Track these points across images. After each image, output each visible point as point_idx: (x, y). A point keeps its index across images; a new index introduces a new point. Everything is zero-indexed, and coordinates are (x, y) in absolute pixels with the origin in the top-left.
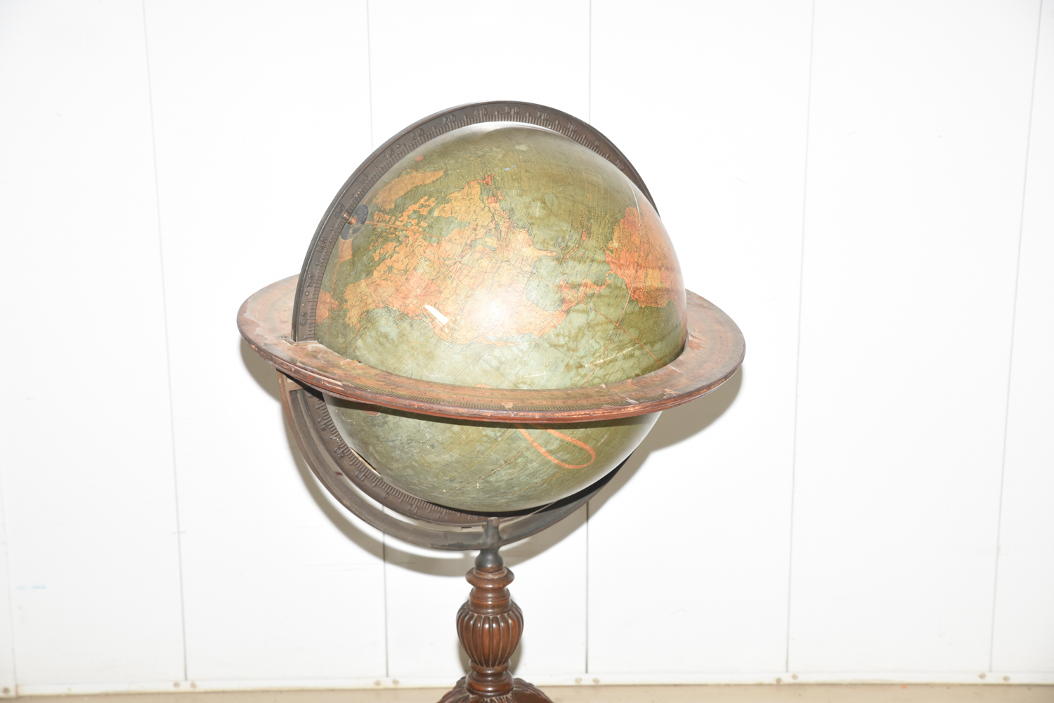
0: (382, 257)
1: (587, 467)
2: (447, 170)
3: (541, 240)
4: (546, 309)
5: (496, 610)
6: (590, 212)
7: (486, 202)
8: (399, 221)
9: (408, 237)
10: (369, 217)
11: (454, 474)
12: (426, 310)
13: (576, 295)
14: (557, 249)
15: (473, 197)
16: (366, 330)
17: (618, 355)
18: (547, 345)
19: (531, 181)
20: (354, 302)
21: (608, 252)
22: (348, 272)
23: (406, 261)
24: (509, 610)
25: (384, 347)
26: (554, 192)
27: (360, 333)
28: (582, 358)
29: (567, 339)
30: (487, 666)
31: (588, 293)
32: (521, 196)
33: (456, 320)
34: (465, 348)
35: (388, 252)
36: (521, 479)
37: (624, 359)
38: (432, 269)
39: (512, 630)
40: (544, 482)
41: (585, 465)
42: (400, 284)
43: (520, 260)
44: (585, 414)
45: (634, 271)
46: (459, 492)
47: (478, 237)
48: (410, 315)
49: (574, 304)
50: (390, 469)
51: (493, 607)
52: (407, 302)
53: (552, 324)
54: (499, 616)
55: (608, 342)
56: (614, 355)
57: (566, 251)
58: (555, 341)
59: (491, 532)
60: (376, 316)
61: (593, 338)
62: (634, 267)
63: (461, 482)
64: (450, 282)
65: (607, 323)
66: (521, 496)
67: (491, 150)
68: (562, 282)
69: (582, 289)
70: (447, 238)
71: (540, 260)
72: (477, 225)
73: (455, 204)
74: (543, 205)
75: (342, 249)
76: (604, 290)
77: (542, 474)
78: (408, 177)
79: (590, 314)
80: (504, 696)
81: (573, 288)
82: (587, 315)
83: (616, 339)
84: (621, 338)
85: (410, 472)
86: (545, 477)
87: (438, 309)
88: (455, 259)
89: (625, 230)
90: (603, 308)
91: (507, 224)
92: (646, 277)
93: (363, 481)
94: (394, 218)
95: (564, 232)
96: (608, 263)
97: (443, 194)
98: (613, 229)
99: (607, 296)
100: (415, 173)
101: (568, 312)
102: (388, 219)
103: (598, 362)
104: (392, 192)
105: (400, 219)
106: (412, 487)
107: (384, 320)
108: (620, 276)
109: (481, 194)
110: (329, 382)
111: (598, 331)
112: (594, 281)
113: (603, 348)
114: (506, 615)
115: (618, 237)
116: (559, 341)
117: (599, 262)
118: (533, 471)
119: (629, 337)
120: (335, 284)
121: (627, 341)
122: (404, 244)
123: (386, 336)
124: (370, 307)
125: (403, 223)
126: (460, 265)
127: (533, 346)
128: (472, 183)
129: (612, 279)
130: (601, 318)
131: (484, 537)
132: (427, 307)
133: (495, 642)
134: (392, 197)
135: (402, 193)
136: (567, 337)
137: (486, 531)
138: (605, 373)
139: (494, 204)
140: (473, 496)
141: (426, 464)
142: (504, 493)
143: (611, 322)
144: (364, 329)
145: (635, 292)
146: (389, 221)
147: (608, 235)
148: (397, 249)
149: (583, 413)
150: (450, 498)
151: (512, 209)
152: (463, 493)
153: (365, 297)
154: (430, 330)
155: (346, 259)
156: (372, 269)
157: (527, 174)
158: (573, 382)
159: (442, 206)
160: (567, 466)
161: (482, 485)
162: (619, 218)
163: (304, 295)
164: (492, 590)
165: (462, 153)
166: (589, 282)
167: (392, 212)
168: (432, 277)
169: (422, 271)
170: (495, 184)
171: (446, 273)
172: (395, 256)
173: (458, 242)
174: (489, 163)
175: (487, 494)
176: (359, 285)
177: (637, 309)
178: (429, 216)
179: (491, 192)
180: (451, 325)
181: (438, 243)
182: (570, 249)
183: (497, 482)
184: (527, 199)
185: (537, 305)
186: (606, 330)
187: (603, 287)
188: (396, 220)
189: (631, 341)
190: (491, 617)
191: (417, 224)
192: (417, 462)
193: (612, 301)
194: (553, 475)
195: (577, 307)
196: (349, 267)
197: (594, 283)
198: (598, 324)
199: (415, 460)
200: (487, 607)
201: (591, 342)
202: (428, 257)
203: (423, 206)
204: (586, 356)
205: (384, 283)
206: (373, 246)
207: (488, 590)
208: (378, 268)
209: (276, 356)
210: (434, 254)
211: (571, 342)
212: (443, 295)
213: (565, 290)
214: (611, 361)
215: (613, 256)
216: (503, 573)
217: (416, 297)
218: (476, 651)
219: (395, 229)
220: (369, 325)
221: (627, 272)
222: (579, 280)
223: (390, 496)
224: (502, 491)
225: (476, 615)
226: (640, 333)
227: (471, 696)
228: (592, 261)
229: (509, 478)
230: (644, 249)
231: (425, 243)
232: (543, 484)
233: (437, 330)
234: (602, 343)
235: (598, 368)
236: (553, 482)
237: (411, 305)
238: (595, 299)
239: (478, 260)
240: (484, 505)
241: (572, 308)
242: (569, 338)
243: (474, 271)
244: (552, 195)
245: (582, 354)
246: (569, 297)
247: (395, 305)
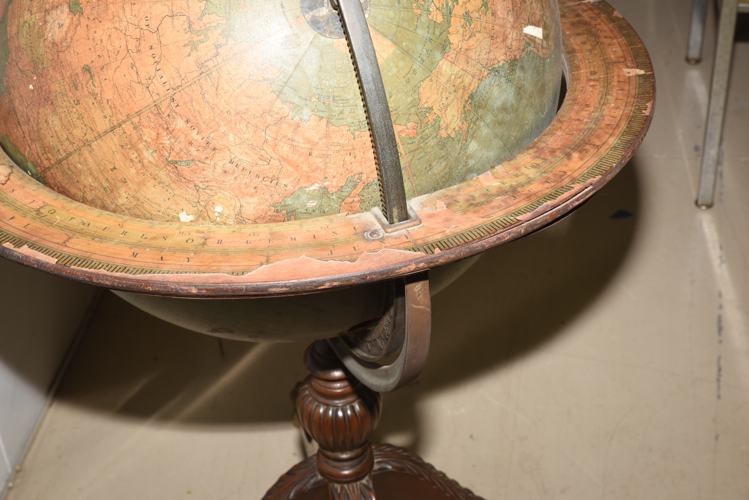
0: (444, 11)
42: (491, 26)
124: (472, 88)
176: (440, 72)
196: (402, 63)
205: (472, 41)
206: (418, 8)
208: (451, 30)
217: (513, 27)
237: (512, 44)
247: (499, 59)
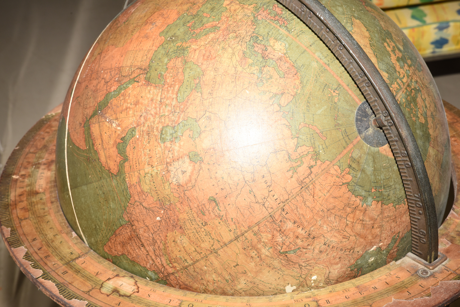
102: (397, 86)
105: (402, 76)
188: (401, 79)
206: (414, 116)
208: (429, 126)
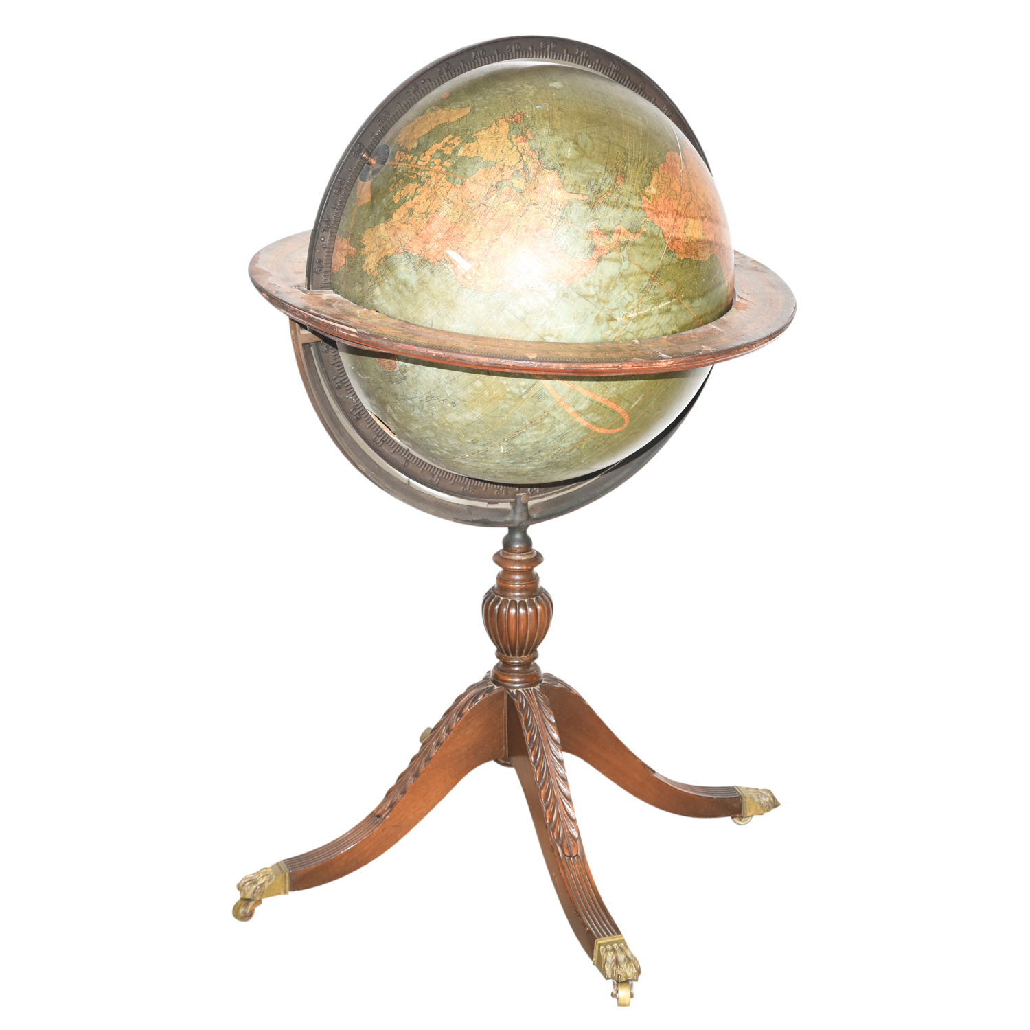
0: (402, 199)
1: (620, 432)
2: (474, 108)
3: (572, 183)
4: (576, 256)
5: (523, 594)
6: (626, 154)
7: (515, 141)
8: (421, 161)
9: (431, 178)
10: (389, 157)
11: (476, 435)
12: (448, 255)
13: (608, 243)
14: (589, 193)
15: (500, 136)
16: (384, 277)
17: (653, 309)
18: (576, 295)
19: (564, 121)
20: (372, 248)
21: (644, 198)
22: (365, 216)
23: (428, 203)
24: (538, 595)
25: (403, 295)
26: (588, 132)
27: (378, 281)
28: (613, 310)
29: (597, 289)
30: (514, 654)
31: (622, 240)
32: (552, 135)
33: (479, 266)
34: (488, 297)
35: (409, 194)
36: (548, 442)
37: (660, 314)
38: (455, 212)
39: (541, 615)
40: (573, 446)
41: (618, 430)
42: (421, 227)
43: (549, 203)
44: (613, 367)
45: (673, 220)
46: (482, 456)
47: (504, 178)
48: (431, 261)
49: (605, 252)
50: (409, 432)
51: (521, 590)
52: (428, 247)
53: (582, 273)
54: (526, 600)
55: (642, 294)
56: (649, 309)
57: (599, 196)
58: (584, 290)
59: (519, 510)
60: (395, 262)
61: (625, 289)
62: (673, 215)
63: (484, 445)
64: (474, 225)
65: (641, 274)
66: (549, 463)
67: (522, 86)
68: (593, 229)
69: (615, 236)
70: (471, 179)
71: (570, 203)
72: (504, 165)
73: (481, 143)
74: (576, 146)
75: (360, 191)
76: (638, 239)
77: (571, 437)
78: (432, 114)
79: (623, 263)
80: (532, 688)
81: (605, 235)
82: (619, 264)
83: (651, 292)
84: (657, 291)
85: (430, 433)
86: (574, 441)
87: (460, 254)
88: (479, 201)
89: (665, 176)
90: (637, 258)
91: (536, 165)
92: (686, 227)
93: (381, 446)
94: (416, 158)
95: (597, 175)
96: (644, 210)
97: (469, 132)
98: (651, 173)
99: (642, 245)
100: (440, 111)
101: (599, 260)
102: (409, 159)
103: (631, 316)
104: (415, 131)
105: (423, 159)
106: (433, 452)
107: (403, 266)
108: (657, 224)
109: (510, 132)
110: (343, 330)
111: (632, 282)
112: (628, 228)
113: (636, 301)
114: (534, 599)
115: (658, 183)
116: (589, 291)
117: (634, 208)
118: (560, 433)
119: (666, 291)
120: (353, 229)
121: (664, 294)
122: (425, 185)
123: (405, 284)
124: (388, 252)
125: (425, 163)
126: (485, 208)
127: (561, 295)
128: (500, 121)
129: (648, 226)
130: (635, 268)
131: (511, 515)
132: (449, 252)
133: (522, 627)
134: (415, 136)
135: (425, 131)
136: (597, 287)
137: (514, 508)
138: (639, 328)
139: (523, 144)
140: (498, 461)
141: (447, 424)
142: (530, 458)
143: (646, 273)
144: (382, 276)
145: (673, 242)
146: (411, 161)
147: (645, 180)
148: (419, 190)
149: (611, 365)
150: (473, 464)
151: (542, 150)
152: (486, 458)
153: (384, 242)
154: (451, 277)
155: (365, 202)
156: (392, 211)
157: (560, 112)
158: (604, 336)
159: (468, 144)
160: (597, 430)
161: (506, 448)
162: (658, 163)
163: (319, 240)
164: (521, 572)
165: (491, 90)
166: (623, 229)
167: (414, 152)
168: (455, 220)
169: (444, 214)
170: (524, 122)
171: (469, 215)
172: (417, 198)
173: (482, 183)
174: (519, 100)
175: (512, 459)
176: (378, 229)
177: (675, 260)
178: (453, 156)
179: (520, 131)
180: (474, 271)
181: (462, 184)
182: (603, 193)
183: (522, 445)
184: (558, 139)
185: (566, 252)
186: (640, 282)
187: (638, 235)
188: (418, 159)
189: (668, 294)
190: (518, 601)
191: (441, 164)
192: (437, 421)
193: (647, 251)
194: (583, 440)
195: (609, 256)
196: (367, 211)
197: (629, 230)
198: (631, 275)
199: (435, 420)
200: (514, 590)
201: (623, 293)
202: (451, 199)
203: (447, 145)
204: (619, 308)
205: (404, 226)
206: (393, 188)
207: (515, 572)
209: (288, 304)
210: (457, 195)
211: (602, 292)
212: (466, 239)
213: (597, 237)
214: (645, 316)
215: (650, 202)
216: (532, 554)
217: (438, 241)
218: (502, 638)
219: (417, 169)
220: (388, 272)
221: (665, 220)
222: (611, 226)
223: (410, 464)
224: (528, 456)
225: (502, 598)
226: (677, 286)
227: (496, 687)
228: (627, 206)
229: (535, 440)
230: (685, 197)
231: (449, 184)
232: (572, 449)
233: (459, 277)
234: (636, 295)
235: (631, 322)
236: (582, 447)
237: (432, 250)
238: (629, 247)
239: (504, 203)
240: (509, 473)
241: (604, 256)
242: (600, 288)
243: (499, 214)
244: (585, 135)
245: (614, 306)
246: (601, 244)
247: (415, 250)
